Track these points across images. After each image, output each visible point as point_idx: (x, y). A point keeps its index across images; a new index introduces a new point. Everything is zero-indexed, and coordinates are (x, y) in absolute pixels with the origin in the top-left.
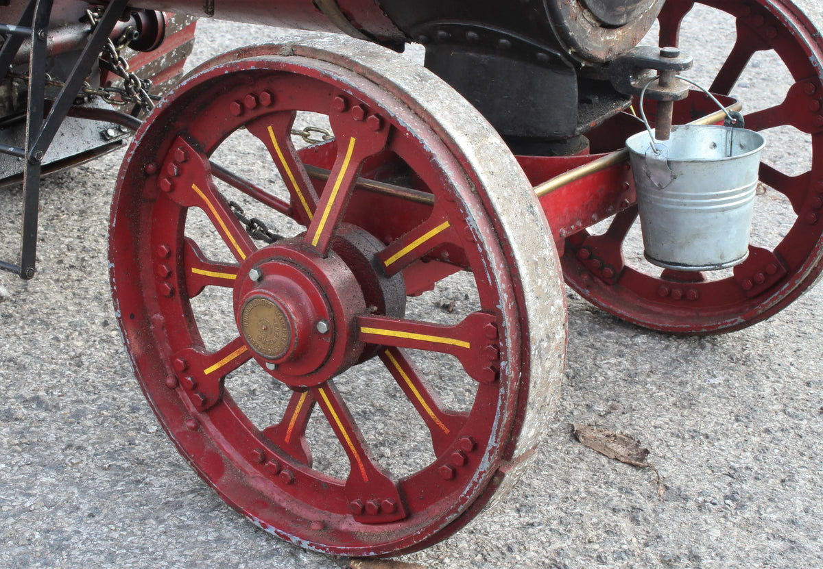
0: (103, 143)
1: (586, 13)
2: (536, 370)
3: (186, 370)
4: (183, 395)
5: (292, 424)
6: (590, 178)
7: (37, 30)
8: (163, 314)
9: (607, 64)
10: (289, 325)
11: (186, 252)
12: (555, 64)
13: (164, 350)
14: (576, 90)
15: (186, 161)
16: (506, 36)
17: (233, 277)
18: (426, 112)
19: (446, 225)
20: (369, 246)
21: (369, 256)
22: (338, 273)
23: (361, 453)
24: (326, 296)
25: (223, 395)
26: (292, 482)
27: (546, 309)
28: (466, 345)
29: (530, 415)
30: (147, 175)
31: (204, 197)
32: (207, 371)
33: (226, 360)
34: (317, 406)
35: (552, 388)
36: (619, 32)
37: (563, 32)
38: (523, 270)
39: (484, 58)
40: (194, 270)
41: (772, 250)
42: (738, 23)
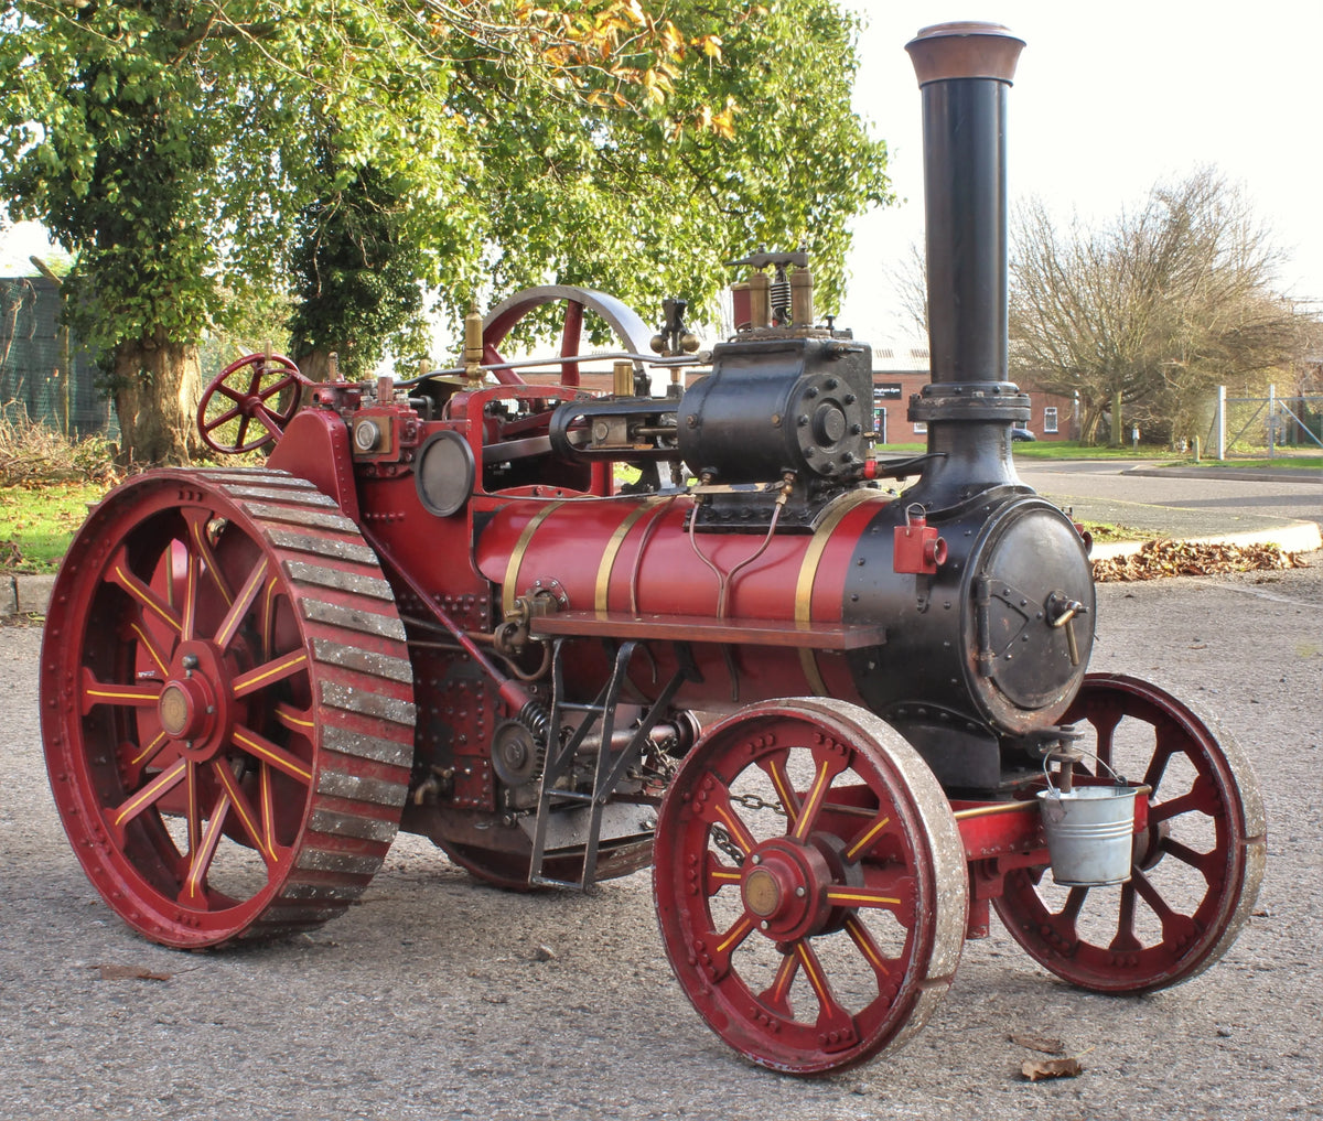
0: (642, 832)
1: (1001, 696)
2: (941, 911)
3: (704, 950)
4: (700, 970)
5: (780, 986)
6: (1007, 815)
7: (609, 706)
8: (689, 909)
9: (1022, 736)
10: (778, 889)
11: (709, 861)
12: (982, 733)
13: (689, 938)
14: (998, 753)
15: (712, 789)
16: (946, 711)
17: (738, 876)
18: (872, 739)
19: (887, 820)
20: (837, 845)
21: (837, 851)
22: (814, 859)
23: (827, 994)
24: (804, 871)
25: (730, 970)
26: (778, 1030)
27: (950, 871)
28: (898, 901)
29: (937, 945)
30: (684, 802)
31: (724, 814)
32: (719, 949)
33: (733, 937)
34: (801, 967)
35: (955, 930)
36: (1032, 714)
37: (983, 706)
38: (933, 841)
39: (932, 729)
40: (714, 874)
41: (1191, 916)
42: (1157, 731)
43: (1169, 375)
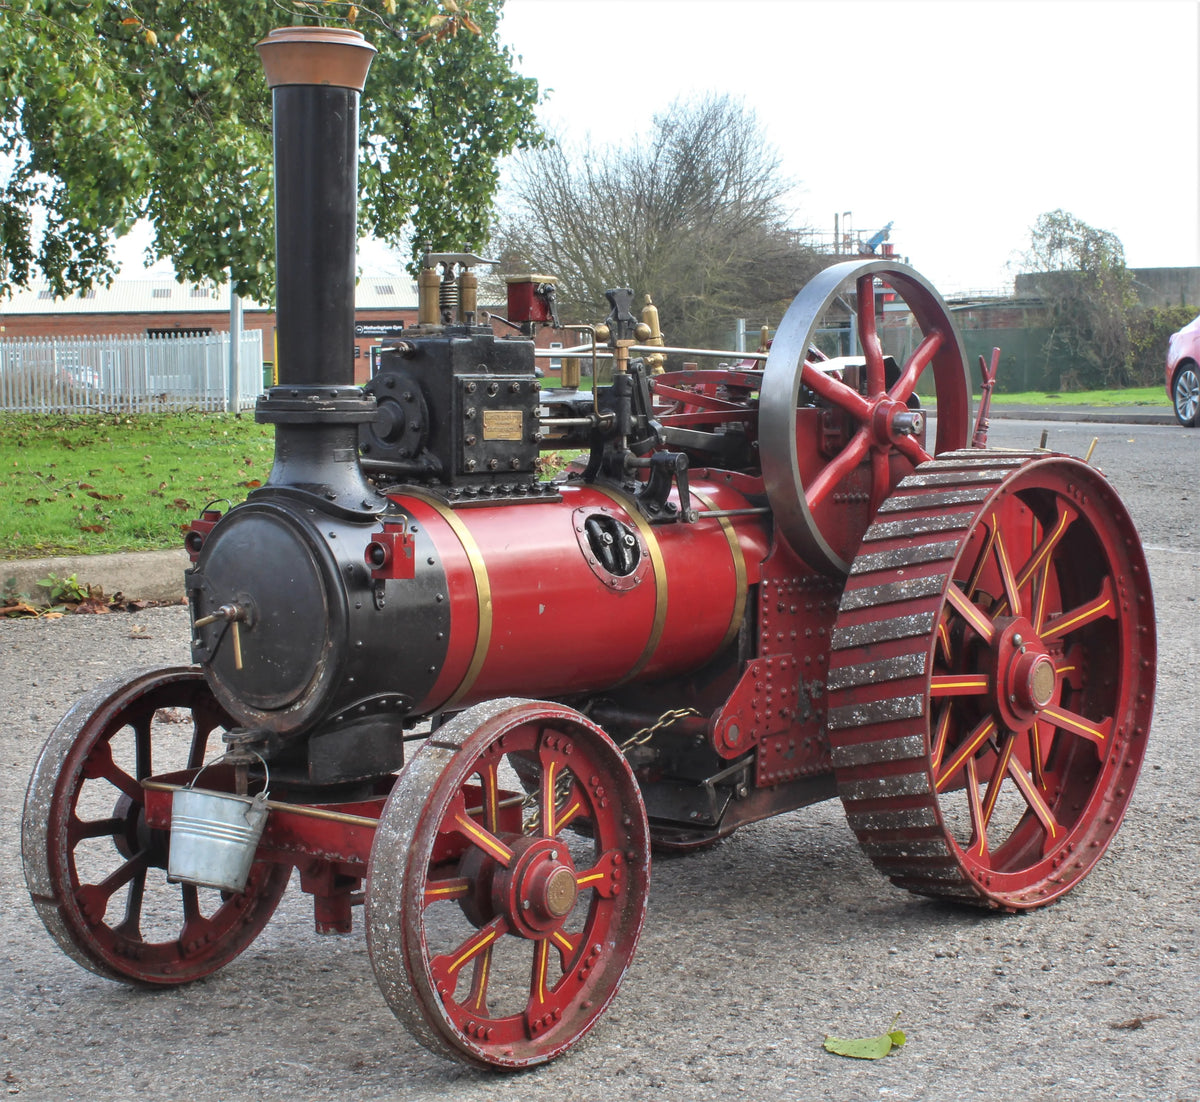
43: (687, 308)
